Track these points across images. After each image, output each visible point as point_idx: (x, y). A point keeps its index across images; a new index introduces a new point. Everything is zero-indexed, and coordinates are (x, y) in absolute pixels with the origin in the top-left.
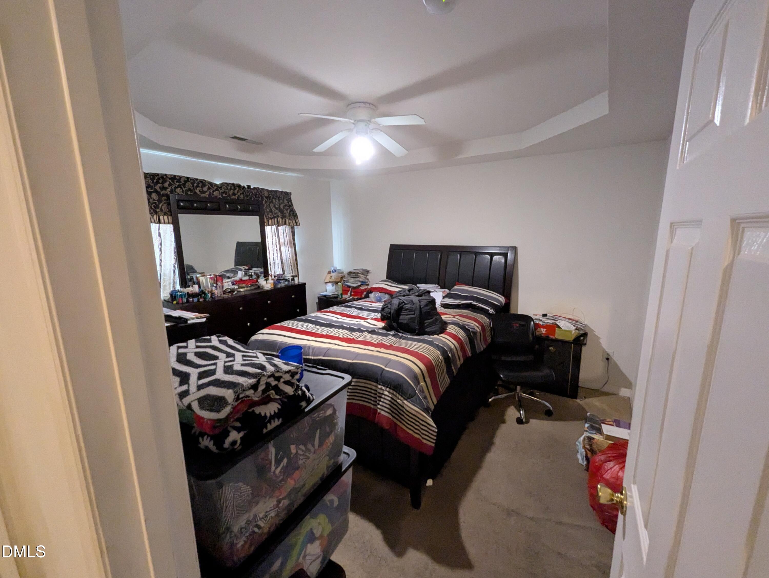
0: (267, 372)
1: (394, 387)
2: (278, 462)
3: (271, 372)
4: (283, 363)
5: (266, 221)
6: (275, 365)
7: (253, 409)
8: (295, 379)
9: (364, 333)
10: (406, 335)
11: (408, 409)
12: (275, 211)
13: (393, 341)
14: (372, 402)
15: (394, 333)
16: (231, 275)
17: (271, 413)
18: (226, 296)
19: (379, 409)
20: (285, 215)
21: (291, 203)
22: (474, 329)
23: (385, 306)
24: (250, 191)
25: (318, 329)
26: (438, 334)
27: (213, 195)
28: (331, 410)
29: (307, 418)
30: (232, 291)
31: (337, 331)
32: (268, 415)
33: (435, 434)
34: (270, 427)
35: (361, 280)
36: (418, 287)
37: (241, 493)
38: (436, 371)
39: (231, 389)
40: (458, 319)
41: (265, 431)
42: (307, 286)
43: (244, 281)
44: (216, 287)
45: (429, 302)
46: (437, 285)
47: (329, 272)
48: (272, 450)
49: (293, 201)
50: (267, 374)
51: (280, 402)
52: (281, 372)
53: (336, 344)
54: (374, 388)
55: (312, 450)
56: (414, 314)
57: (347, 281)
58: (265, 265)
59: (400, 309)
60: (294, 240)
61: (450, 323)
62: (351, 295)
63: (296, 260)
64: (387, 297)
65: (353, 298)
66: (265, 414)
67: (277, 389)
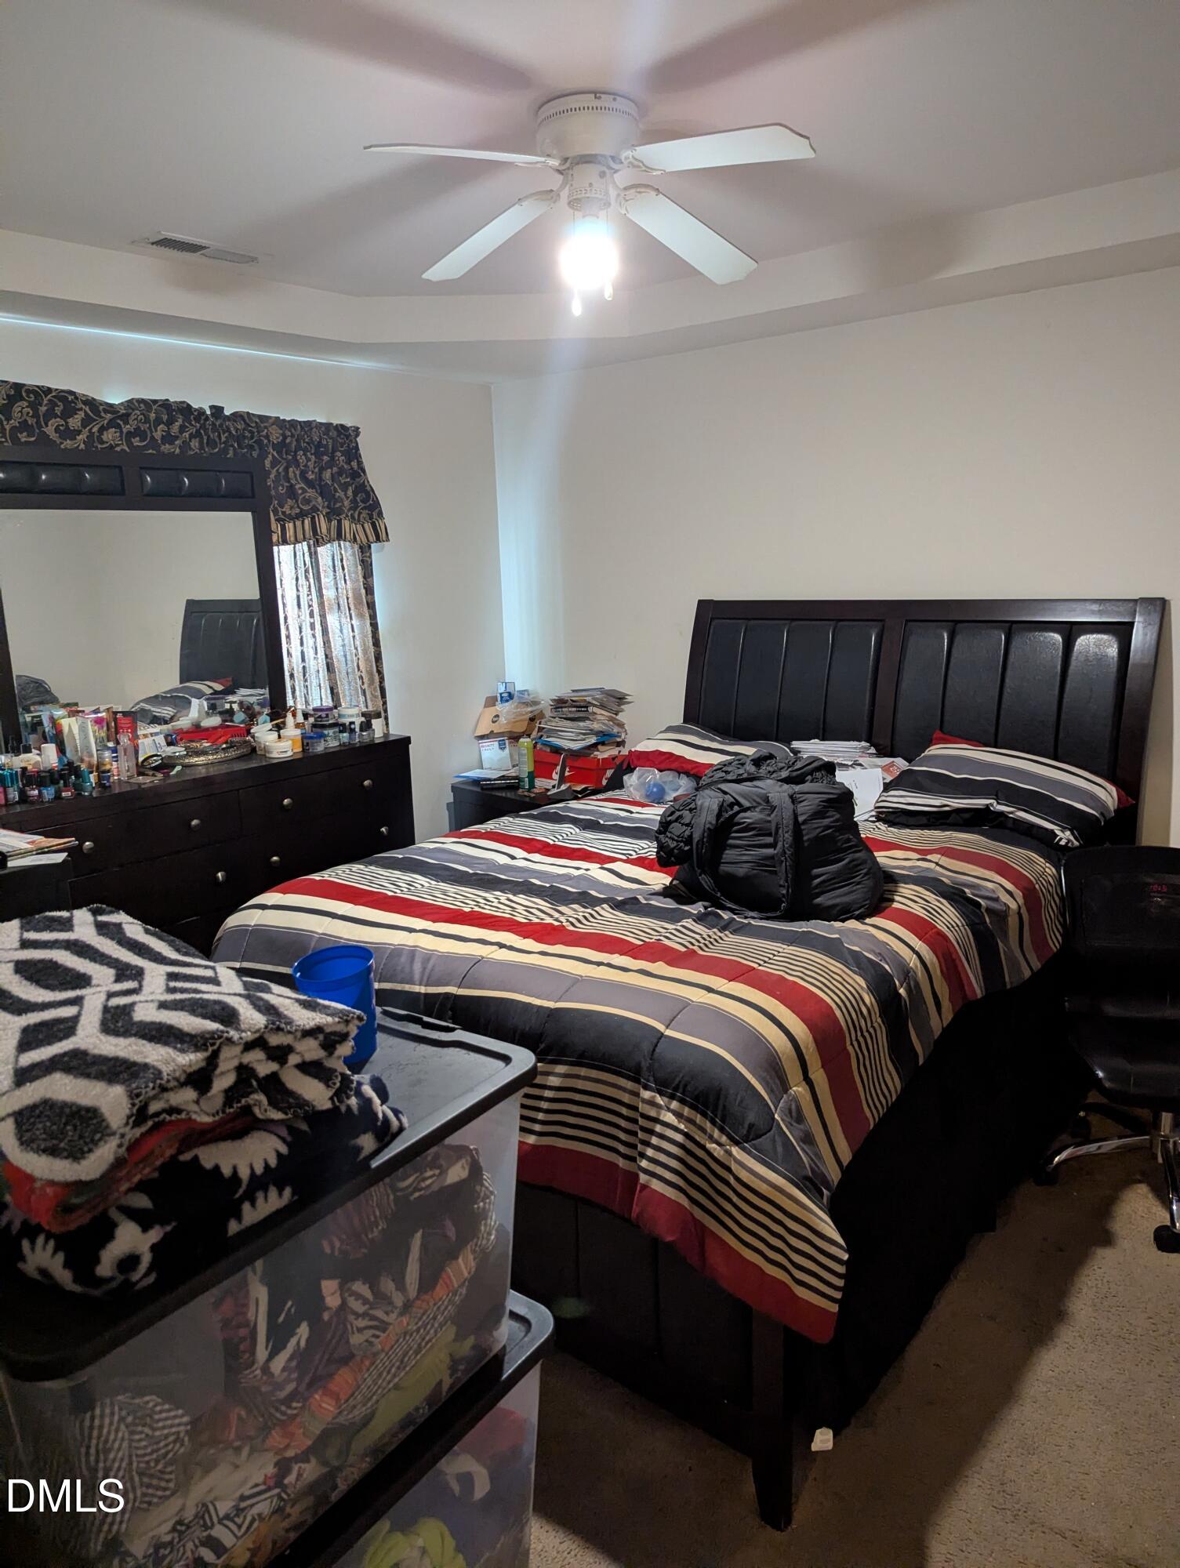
0: (243, 1031)
1: (696, 1098)
2: (278, 1337)
3: (255, 1032)
4: (297, 1000)
5: (275, 526)
6: (269, 1009)
7: (195, 1151)
8: (339, 1057)
9: (597, 909)
10: (746, 918)
11: (744, 1175)
12: (304, 491)
13: (698, 937)
14: (622, 1148)
15: (702, 910)
16: (166, 711)
17: (252, 1169)
18: (145, 781)
19: (646, 1171)
20: (338, 505)
21: (360, 463)
22: (997, 900)
23: (672, 813)
24: (221, 425)
25: (444, 893)
26: (860, 918)
27: (102, 442)
28: (463, 1167)
29: (377, 1192)
30: (166, 765)
31: (509, 900)
32: (244, 1174)
33: (841, 1269)
34: (252, 1215)
35: (596, 726)
36: (796, 752)
37: (154, 1429)
38: (850, 1048)
39: (123, 1082)
40: (937, 864)
41: (233, 1227)
42: (412, 748)
43: (207, 729)
44: (115, 750)
45: (829, 801)
46: (864, 744)
47: (491, 702)
48: (260, 1293)
49: (364, 459)
50: (241, 1038)
51: (284, 1132)
52: (289, 1032)
53: (501, 946)
54: (626, 1098)
55: (398, 1300)
56: (773, 846)
57: (552, 732)
58: (272, 675)
59: (724, 828)
60: (369, 590)
61: (907, 879)
62: (562, 780)
63: (378, 658)
64: (684, 785)
65: (570, 787)
66: (235, 1169)
67: (273, 1086)
